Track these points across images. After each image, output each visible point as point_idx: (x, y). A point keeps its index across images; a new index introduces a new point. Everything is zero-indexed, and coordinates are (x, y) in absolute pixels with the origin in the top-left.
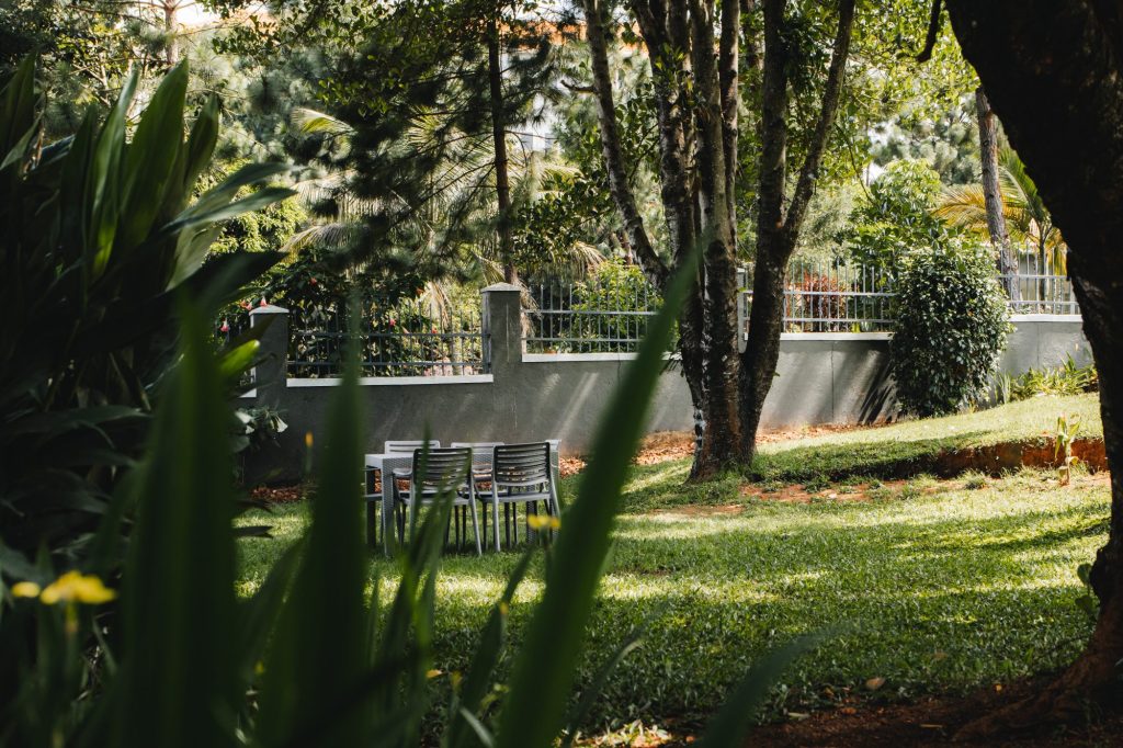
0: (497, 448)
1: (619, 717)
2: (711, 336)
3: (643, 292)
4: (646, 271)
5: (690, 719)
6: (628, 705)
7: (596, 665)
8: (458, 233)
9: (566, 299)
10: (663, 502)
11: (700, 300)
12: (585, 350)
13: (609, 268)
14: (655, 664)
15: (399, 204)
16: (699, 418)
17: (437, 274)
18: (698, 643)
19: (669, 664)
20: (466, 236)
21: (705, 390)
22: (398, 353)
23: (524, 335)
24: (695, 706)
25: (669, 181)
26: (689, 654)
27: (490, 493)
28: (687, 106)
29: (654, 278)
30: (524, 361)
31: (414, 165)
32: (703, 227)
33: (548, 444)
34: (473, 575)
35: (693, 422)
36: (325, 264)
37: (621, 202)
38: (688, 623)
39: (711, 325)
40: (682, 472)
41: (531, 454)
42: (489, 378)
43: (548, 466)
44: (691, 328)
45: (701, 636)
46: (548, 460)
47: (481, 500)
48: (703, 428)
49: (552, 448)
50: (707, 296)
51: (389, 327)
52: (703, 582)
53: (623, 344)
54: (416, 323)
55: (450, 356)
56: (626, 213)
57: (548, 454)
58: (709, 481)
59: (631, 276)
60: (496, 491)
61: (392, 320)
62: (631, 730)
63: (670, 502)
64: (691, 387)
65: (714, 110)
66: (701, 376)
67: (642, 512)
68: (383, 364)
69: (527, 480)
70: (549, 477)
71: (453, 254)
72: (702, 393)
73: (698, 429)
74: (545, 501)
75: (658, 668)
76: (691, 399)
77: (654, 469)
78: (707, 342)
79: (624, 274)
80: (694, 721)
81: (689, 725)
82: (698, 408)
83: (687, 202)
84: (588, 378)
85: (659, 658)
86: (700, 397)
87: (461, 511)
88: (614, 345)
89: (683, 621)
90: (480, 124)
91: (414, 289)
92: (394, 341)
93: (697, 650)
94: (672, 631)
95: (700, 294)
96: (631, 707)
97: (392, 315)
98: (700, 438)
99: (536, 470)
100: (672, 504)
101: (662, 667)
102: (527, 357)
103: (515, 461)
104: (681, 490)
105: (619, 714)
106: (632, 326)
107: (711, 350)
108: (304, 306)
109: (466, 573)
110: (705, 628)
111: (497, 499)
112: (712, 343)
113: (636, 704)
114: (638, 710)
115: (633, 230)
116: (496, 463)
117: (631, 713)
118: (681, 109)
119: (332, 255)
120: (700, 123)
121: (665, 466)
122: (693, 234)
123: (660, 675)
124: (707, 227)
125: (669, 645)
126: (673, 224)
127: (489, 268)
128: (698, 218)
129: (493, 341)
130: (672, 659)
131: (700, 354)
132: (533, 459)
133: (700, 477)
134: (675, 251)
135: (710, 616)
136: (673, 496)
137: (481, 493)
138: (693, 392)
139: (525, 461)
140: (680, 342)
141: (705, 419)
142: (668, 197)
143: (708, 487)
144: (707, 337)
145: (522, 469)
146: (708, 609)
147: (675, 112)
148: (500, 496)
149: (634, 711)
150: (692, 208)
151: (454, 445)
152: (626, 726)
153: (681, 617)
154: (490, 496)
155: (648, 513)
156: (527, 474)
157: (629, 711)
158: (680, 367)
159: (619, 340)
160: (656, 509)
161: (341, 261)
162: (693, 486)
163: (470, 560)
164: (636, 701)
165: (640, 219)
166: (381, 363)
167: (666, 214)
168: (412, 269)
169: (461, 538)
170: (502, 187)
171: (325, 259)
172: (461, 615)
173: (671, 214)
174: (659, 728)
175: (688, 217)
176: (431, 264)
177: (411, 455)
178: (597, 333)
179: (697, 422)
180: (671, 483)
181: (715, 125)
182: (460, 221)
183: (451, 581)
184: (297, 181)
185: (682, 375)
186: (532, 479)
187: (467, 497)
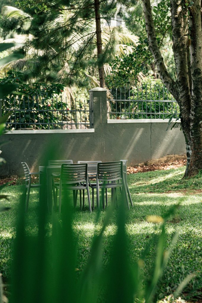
0: (99, 164)
1: (163, 293)
2: (195, 112)
3: (162, 91)
4: (165, 82)
5: (196, 294)
6: (166, 287)
7: (149, 267)
8: (79, 64)
9: (127, 94)
10: (172, 188)
11: (189, 96)
12: (136, 117)
13: (147, 80)
14: (177, 267)
15: (53, 51)
16: (189, 149)
17: (70, 83)
18: (195, 257)
19: (183, 267)
20: (83, 66)
21: (191, 137)
22: (52, 119)
23: (108, 111)
24: (197, 288)
25: (176, 41)
26: (192, 262)
27: (96, 184)
28: (185, 6)
29: (169, 85)
30: (108, 122)
31: (60, 33)
32: (191, 62)
33: (122, 162)
34: (89, 222)
35: (186, 151)
36: (19, 79)
37: (153, 51)
38: (189, 246)
39: (194, 107)
40: (181, 173)
41: (114, 166)
42: (92, 130)
43: (122, 172)
44: (185, 108)
45: (196, 253)
46: (122, 169)
47: (91, 187)
48: (191, 154)
49: (124, 164)
50: (193, 94)
51: (48, 107)
52: (194, 227)
53: (153, 115)
54: (60, 106)
55: (74, 120)
56: (156, 56)
57: (122, 167)
58: (193, 178)
59: (157, 84)
60: (99, 183)
61: (49, 104)
62: (169, 299)
63: (175, 188)
64: (185, 135)
65: (198, 8)
66: (189, 130)
67: (163, 192)
68: (45, 124)
69: (112, 178)
70: (122, 177)
71: (77, 74)
72: (190, 138)
73: (188, 154)
74: (120, 188)
75: (178, 269)
76: (185, 141)
77: (167, 172)
78: (192, 115)
79: (154, 83)
80: (198, 295)
81: (195, 297)
82: (188, 145)
83: (184, 51)
84: (138, 131)
85: (178, 264)
86: (189, 140)
87: (82, 191)
88: (149, 115)
89: (187, 245)
90: (89, 15)
91: (59, 90)
92: (50, 113)
93: (195, 260)
94: (182, 250)
95: (189, 93)
96: (168, 288)
97: (49, 102)
98: (189, 158)
99: (116, 174)
100: (176, 189)
101: (180, 268)
102: (110, 121)
103: (107, 170)
104: (180, 182)
105: (163, 291)
106: (157, 107)
107: (194, 119)
108: (10, 97)
109: (86, 221)
110: (197, 249)
111: (99, 187)
112: (195, 115)
113: (170, 286)
114: (171, 289)
115: (159, 64)
116: (98, 170)
117: (168, 291)
118: (182, 8)
119: (22, 75)
120: (191, 14)
121: (172, 171)
122: (187, 65)
123: (179, 272)
124: (193, 62)
125: (182, 257)
126: (178, 61)
127: (92, 80)
128: (188, 58)
129: (94, 114)
130: (184, 264)
131: (189, 120)
132: (115, 169)
133: (189, 177)
134: (178, 73)
135: (199, 243)
136: (176, 185)
137: (91, 184)
138: (186, 137)
139: (111, 169)
140: (180, 115)
141: (192, 150)
142: (175, 48)
143: (193, 181)
144: (193, 112)
145: (110, 173)
146: (197, 240)
147: (180, 9)
148: (100, 185)
149: (169, 290)
150: (186, 53)
151: (79, 162)
152: (166, 297)
153: (186, 243)
154: (95, 185)
155: (166, 192)
156: (112, 176)
157: (167, 290)
158: (180, 126)
159: (151, 113)
160: (169, 191)
161: (26, 77)
162: (186, 180)
163: (86, 214)
164: (170, 285)
165: (162, 59)
166: (44, 123)
167: (174, 56)
168: (59, 81)
169: (82, 204)
170: (99, 43)
171: (19, 76)
172: (85, 241)
173: (177, 56)
174: (182, 299)
175: (184, 58)
176: (67, 78)
177: (60, 167)
178: (141, 109)
179: (188, 151)
180: (176, 179)
181: (198, 15)
182: (80, 59)
183: (79, 224)
184: (4, 39)
185: (181, 129)
186: (115, 178)
187: (85, 185)
